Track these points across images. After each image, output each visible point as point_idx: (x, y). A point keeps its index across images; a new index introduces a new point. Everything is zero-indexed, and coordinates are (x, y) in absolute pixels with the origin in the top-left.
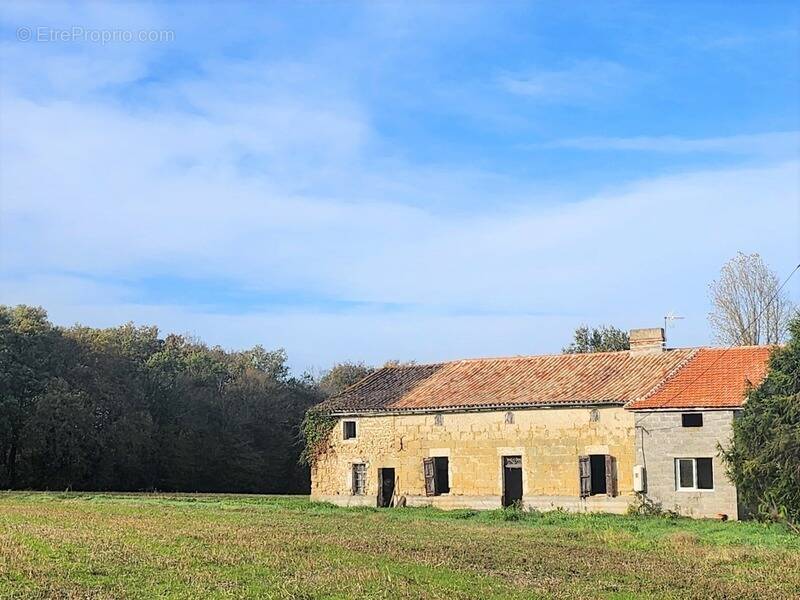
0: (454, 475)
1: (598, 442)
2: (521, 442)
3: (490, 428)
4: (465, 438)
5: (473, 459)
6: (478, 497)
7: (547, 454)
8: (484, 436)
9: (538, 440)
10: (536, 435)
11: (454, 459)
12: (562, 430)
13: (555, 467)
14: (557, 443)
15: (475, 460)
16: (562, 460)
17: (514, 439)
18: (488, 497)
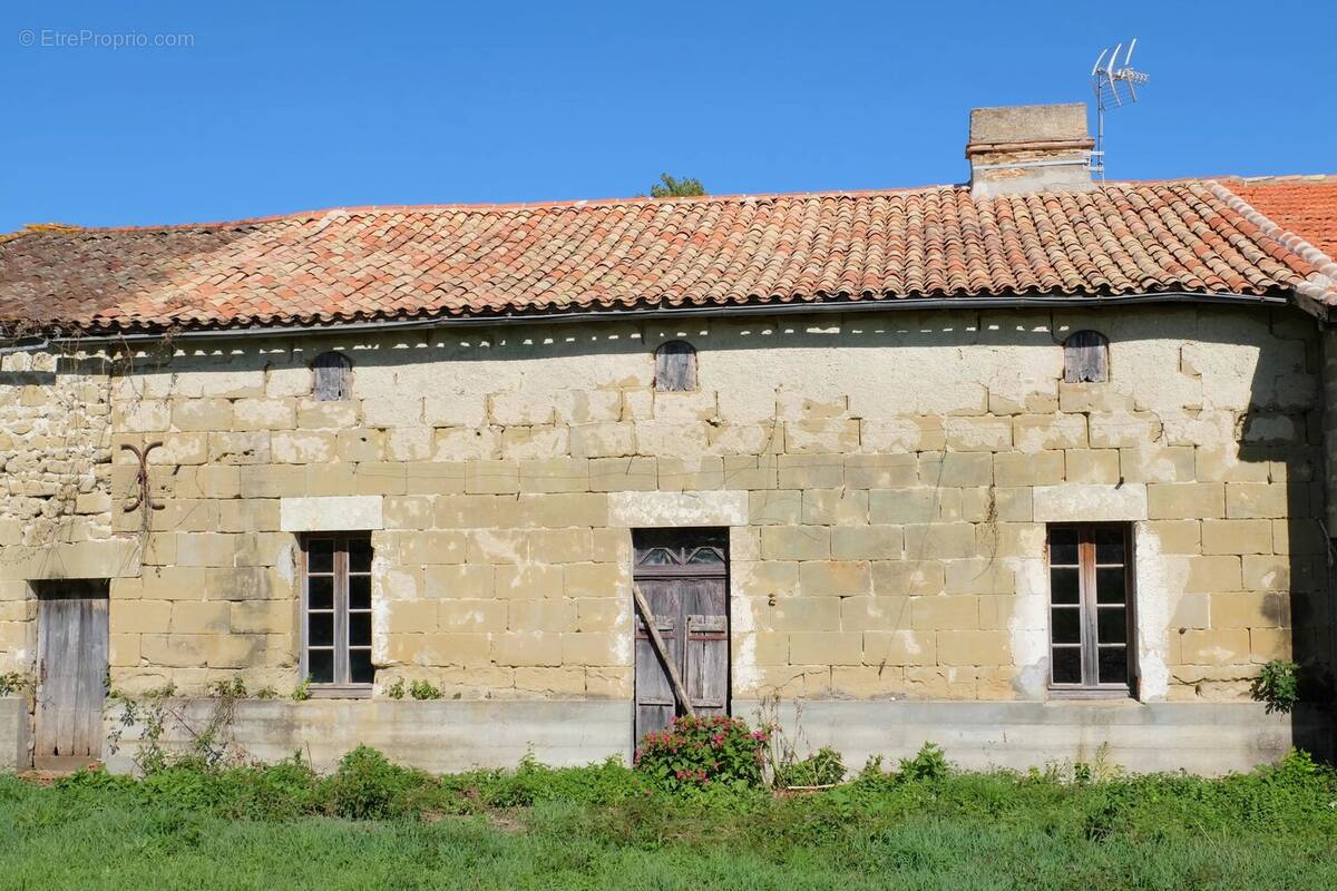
0: (398, 611)
1: (1098, 472)
2: (727, 471)
3: (581, 411)
4: (454, 449)
5: (490, 543)
6: (517, 708)
7: (849, 518)
8: (547, 446)
9: (815, 462)
10: (800, 438)
11: (399, 540)
12: (926, 421)
13: (888, 576)
14: (901, 470)
15: (506, 549)
16: (923, 548)
17: (694, 453)
18: (563, 707)
